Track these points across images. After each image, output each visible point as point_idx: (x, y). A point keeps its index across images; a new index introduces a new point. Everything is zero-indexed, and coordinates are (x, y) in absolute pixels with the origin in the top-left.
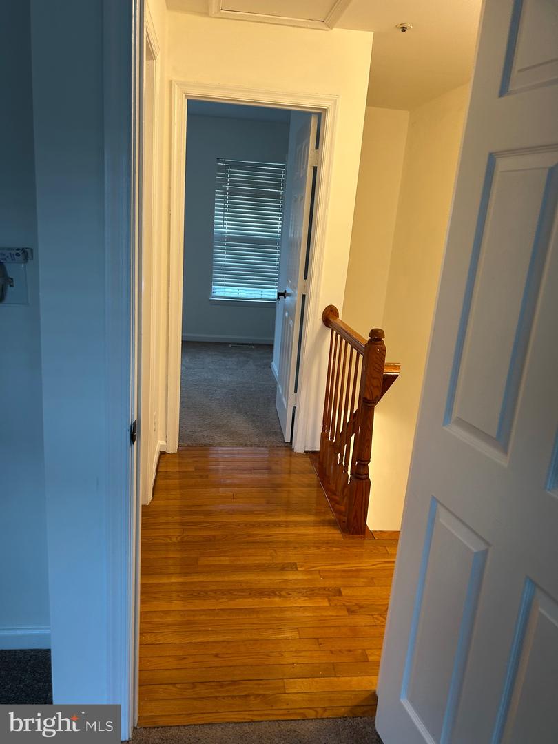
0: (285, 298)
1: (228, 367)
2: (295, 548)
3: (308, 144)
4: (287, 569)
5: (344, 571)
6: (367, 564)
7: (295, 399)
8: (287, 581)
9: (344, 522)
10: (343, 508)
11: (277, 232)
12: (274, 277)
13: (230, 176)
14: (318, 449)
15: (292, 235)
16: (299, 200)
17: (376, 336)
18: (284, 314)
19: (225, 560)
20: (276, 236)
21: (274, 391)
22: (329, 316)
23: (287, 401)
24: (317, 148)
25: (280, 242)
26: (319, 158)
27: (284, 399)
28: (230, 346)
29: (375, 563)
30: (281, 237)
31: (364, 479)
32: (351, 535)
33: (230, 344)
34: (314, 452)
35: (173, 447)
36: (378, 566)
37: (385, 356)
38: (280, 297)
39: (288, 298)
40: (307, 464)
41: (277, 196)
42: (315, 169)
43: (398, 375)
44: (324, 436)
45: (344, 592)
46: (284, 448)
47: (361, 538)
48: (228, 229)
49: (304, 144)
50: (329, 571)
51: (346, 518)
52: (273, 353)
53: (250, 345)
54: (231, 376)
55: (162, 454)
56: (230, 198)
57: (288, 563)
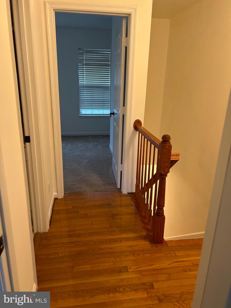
0: (114, 115)
1: (89, 148)
2: (126, 256)
3: (122, 35)
4: (122, 271)
5: (154, 270)
6: (165, 264)
7: (122, 167)
8: (123, 280)
9: (151, 236)
10: (150, 227)
11: (108, 82)
12: (108, 104)
13: (85, 57)
14: (134, 191)
15: (116, 84)
16: (119, 65)
17: (166, 139)
18: (114, 123)
19: (88, 267)
20: (108, 84)
21: (111, 160)
22: (137, 125)
23: (118, 168)
24: (127, 36)
25: (110, 87)
26: (128, 42)
27: (116, 166)
28: (90, 137)
29: (170, 263)
30: (110, 84)
31: (162, 216)
32: (155, 245)
33: (90, 136)
34: (132, 193)
35: (61, 195)
36: (173, 265)
37: (171, 150)
38: (111, 115)
39: (115, 115)
40: (129, 201)
41: (108, 65)
42: (126, 48)
43: (178, 160)
44: (137, 186)
45: (155, 285)
46: (117, 192)
47: (161, 246)
48: (86, 82)
49: (119, 35)
50: (146, 271)
51: (152, 233)
52: (109, 140)
53: (99, 136)
54: (90, 153)
55: (56, 199)
56: (86, 68)
57: (123, 267)
